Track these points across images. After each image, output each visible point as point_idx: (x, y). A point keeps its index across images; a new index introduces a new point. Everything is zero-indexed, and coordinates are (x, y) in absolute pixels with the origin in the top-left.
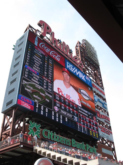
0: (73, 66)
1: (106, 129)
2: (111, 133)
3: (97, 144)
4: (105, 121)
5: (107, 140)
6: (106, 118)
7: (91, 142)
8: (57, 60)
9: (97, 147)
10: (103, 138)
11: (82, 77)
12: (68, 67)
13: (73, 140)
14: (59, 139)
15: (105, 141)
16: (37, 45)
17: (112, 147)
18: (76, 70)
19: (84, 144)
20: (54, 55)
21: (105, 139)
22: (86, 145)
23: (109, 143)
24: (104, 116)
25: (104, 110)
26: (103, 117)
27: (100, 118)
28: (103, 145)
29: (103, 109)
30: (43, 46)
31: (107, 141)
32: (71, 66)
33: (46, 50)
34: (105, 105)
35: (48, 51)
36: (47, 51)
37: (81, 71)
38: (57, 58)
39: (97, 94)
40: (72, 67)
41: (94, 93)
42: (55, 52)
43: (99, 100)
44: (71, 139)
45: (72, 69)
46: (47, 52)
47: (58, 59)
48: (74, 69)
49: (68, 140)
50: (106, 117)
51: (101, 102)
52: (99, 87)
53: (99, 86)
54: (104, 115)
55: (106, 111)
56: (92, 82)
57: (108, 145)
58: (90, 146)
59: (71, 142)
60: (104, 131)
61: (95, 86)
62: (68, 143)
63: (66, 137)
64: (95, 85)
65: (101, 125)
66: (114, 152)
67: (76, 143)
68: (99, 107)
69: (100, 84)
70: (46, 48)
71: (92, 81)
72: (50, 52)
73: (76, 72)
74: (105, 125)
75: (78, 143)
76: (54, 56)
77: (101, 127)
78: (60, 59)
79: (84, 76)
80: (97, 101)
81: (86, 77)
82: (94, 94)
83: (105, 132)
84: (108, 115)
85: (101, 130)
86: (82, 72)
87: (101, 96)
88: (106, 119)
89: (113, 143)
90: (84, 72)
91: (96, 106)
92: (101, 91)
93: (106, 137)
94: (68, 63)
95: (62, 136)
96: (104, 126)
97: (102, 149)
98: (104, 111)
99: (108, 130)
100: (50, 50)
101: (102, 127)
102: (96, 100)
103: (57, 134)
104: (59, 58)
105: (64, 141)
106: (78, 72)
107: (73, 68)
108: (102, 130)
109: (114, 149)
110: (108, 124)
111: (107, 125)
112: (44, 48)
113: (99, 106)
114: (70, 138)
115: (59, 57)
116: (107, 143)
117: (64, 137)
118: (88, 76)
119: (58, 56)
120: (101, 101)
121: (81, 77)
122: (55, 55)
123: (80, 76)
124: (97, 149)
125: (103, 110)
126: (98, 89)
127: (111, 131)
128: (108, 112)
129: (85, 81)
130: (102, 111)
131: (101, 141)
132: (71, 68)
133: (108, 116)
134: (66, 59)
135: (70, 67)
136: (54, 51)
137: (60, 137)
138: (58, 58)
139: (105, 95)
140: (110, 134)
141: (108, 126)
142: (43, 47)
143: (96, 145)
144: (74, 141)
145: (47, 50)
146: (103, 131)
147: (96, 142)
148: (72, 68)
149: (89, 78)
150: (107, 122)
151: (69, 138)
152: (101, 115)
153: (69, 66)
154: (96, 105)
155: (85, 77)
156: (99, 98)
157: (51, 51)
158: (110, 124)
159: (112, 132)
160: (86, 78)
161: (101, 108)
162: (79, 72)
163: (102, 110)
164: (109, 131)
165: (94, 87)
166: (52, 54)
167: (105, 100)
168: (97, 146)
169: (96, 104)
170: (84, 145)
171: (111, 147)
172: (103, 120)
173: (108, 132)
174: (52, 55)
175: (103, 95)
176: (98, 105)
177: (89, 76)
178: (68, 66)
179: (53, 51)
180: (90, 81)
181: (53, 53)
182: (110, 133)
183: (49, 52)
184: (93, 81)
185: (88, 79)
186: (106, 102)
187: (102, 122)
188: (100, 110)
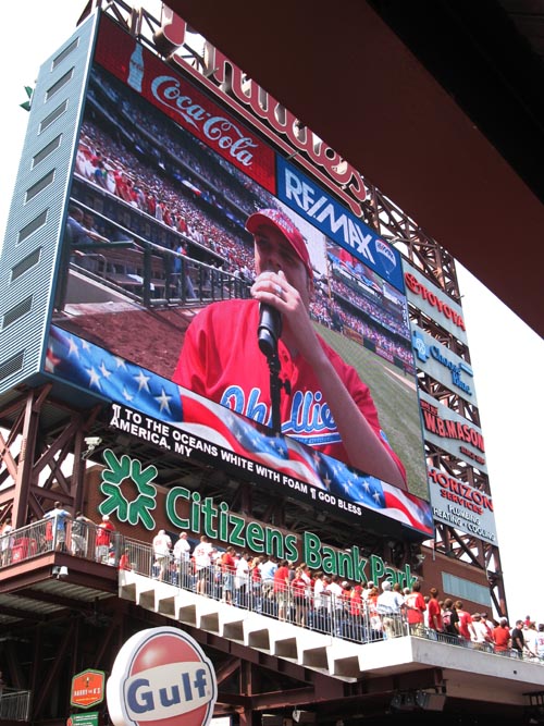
0: (313, 192)
1: (467, 489)
2: (489, 505)
3: (421, 557)
4: (462, 451)
5: (467, 536)
6: (466, 435)
7: (391, 544)
8: (239, 159)
9: (418, 571)
10: (451, 529)
11: (359, 242)
12: (289, 196)
13: (309, 537)
14: (243, 535)
15: (458, 539)
16: (139, 89)
17: (491, 567)
18: (330, 209)
19: (363, 554)
20: (223, 136)
21: (460, 533)
22: (370, 561)
23: (475, 551)
24: (459, 427)
25: (460, 399)
26: (452, 430)
27: (439, 435)
28: (446, 557)
29: (452, 393)
30: (172, 94)
31: (466, 541)
32: (306, 188)
33: (185, 112)
34: (461, 373)
35: (196, 116)
36: (192, 118)
37: (351, 216)
38: (237, 152)
39: (430, 326)
40: (310, 194)
41: (414, 316)
42: (227, 122)
43: (435, 354)
44: (301, 533)
45: (310, 206)
46: (189, 120)
47: (243, 157)
48: (318, 206)
49: (284, 536)
50: (469, 431)
51: (444, 363)
52: (440, 291)
53: (438, 285)
54: (456, 423)
55: (466, 404)
56: (407, 268)
57: (470, 561)
58: (389, 565)
59: (301, 546)
60: (454, 494)
61: (418, 287)
62: (286, 550)
63: (277, 525)
64: (421, 279)
65: (443, 470)
66: (496, 590)
67: (321, 551)
68: (436, 387)
69: (441, 279)
70: (185, 104)
71: (404, 262)
72: (203, 122)
73: (329, 217)
74: (459, 468)
75: (331, 551)
76: (225, 144)
77: (443, 477)
78: (250, 156)
79: (365, 237)
80: (429, 355)
81: (377, 242)
82: (415, 321)
83: (459, 502)
84: (476, 421)
85: (443, 494)
86: (357, 221)
87: (447, 333)
88: (468, 439)
89: (495, 550)
90: (366, 221)
91: (422, 379)
92: (447, 312)
93: (462, 521)
94: (289, 175)
95: (258, 517)
96: (456, 472)
97: (444, 575)
98: (456, 404)
99: (474, 489)
100: (202, 111)
101: (448, 476)
102: (424, 353)
103: (235, 509)
104: (249, 149)
105: (264, 543)
106: (336, 219)
107: (316, 202)
108: (448, 490)
109: (497, 579)
110: (473, 463)
111: (469, 467)
112: (173, 102)
113: (433, 380)
114: (294, 526)
115: (249, 144)
116: (465, 549)
117: (269, 522)
118: (384, 238)
119: (244, 144)
120: (444, 357)
121: (352, 245)
122: (226, 139)
123: (346, 240)
124: (421, 578)
125: (454, 401)
126: (431, 300)
127: (488, 497)
128: (476, 409)
129: (372, 261)
130: (451, 405)
131: (439, 539)
132: (307, 199)
133: (476, 428)
134: (280, 157)
135: (301, 196)
136: (222, 119)
137: (247, 524)
138: (242, 153)
139: (464, 330)
140: (483, 509)
141: (476, 471)
142: (167, 96)
143: (418, 561)
144: (313, 544)
145: (189, 110)
146: (451, 498)
147: (415, 545)
148: (312, 202)
149: (390, 245)
150: (471, 456)
151: (289, 526)
152: (444, 421)
153: (296, 192)
154: (421, 375)
155: (371, 246)
156: (434, 342)
157: (207, 118)
158: (482, 462)
159: (490, 501)
160: (378, 250)
161: (442, 388)
162: (344, 217)
163: (451, 398)
164: (478, 495)
165: (416, 289)
166: (214, 131)
167: (462, 350)
168: (421, 567)
169: (419, 371)
170: (362, 561)
171: (484, 568)
172: (451, 447)
173: (473, 503)
174: (210, 134)
175: (453, 330)
176: (429, 374)
177: (391, 238)
178: (289, 191)
179: (217, 119)
180: (394, 261)
181: (217, 125)
182: (482, 507)
183: (201, 124)
184: (412, 263)
185: (386, 254)
186: (468, 360)
187: (446, 454)
188: (437, 398)
